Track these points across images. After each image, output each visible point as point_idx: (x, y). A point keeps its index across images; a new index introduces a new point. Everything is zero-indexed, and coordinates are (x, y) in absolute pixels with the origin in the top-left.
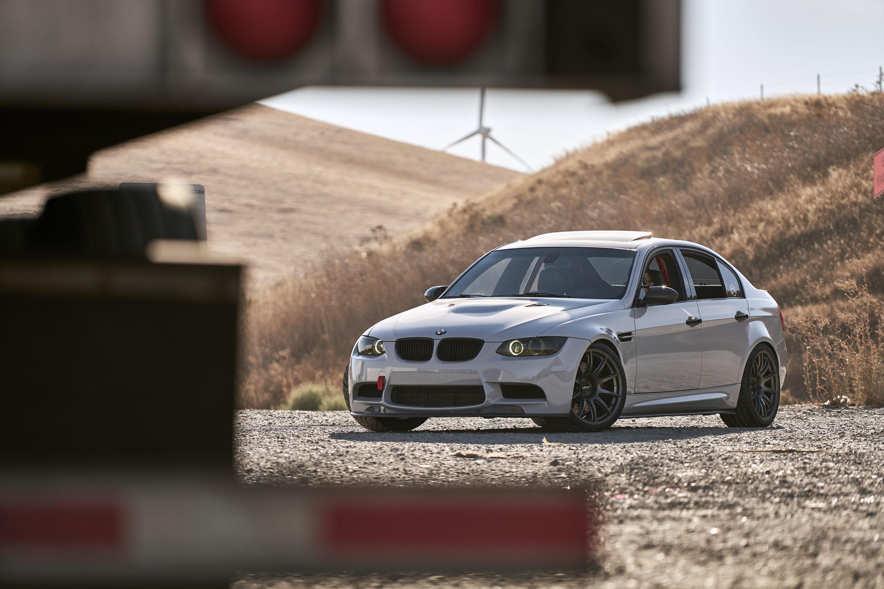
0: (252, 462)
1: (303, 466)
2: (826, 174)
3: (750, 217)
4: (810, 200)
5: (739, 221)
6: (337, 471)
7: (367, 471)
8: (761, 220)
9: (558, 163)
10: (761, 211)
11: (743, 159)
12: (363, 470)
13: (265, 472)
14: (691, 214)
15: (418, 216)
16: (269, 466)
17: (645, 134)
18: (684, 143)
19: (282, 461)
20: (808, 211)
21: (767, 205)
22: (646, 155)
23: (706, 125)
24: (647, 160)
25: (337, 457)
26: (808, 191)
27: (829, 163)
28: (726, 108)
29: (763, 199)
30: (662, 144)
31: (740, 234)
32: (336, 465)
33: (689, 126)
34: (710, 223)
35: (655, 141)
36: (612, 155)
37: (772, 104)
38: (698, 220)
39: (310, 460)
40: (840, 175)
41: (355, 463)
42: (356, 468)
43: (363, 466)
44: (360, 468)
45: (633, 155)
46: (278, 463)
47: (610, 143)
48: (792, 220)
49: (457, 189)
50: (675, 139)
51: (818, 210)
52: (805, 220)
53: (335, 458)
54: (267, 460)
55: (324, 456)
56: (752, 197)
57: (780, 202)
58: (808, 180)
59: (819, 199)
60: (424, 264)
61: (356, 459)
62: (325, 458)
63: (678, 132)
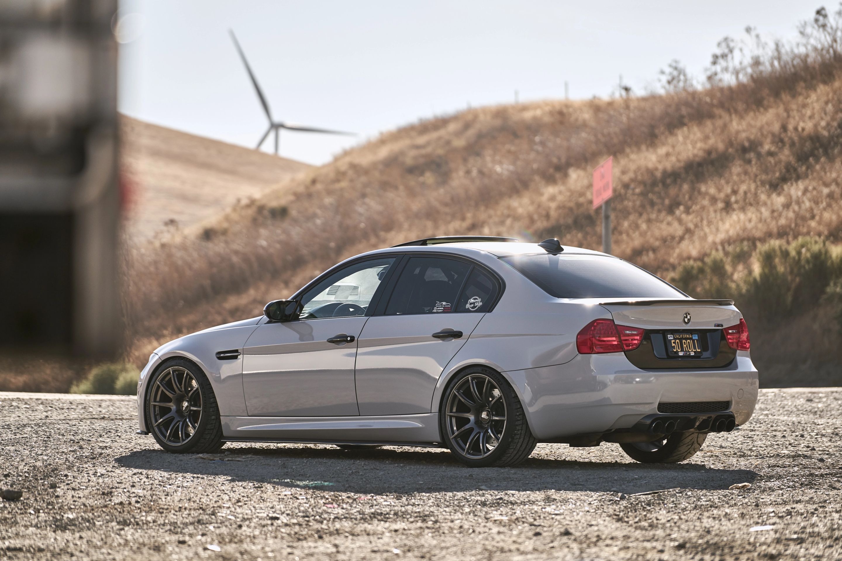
0: (12, 465)
1: (57, 469)
2: (566, 175)
3: (499, 213)
4: (552, 198)
5: (490, 217)
6: (86, 475)
7: (114, 474)
8: (508, 216)
9: (337, 159)
10: (509, 208)
11: (494, 162)
12: (110, 474)
13: (21, 476)
14: (447, 210)
15: (216, 202)
16: (26, 470)
17: (413, 134)
18: (448, 143)
19: (39, 464)
20: (549, 208)
21: (514, 203)
22: (413, 153)
23: (467, 126)
24: (415, 158)
25: (90, 460)
26: (550, 190)
27: (568, 165)
28: (484, 110)
29: (510, 197)
30: (428, 144)
31: (490, 229)
32: (87, 468)
33: (452, 127)
34: (463, 219)
35: (421, 140)
36: (384, 152)
37: (524, 108)
38: (454, 217)
39: (65, 463)
40: (579, 176)
41: (104, 467)
42: (104, 472)
43: (110, 469)
44: (108, 471)
45: (402, 153)
46: (35, 467)
47: (383, 141)
48: (536, 217)
49: (252, 179)
50: (439, 138)
51: (559, 208)
52: (547, 216)
53: (88, 461)
54: (26, 464)
55: (78, 459)
56: (502, 195)
57: (526, 200)
58: (550, 180)
59: (560, 198)
60: (211, 253)
61: (106, 462)
62: (79, 461)
63: (442, 132)
